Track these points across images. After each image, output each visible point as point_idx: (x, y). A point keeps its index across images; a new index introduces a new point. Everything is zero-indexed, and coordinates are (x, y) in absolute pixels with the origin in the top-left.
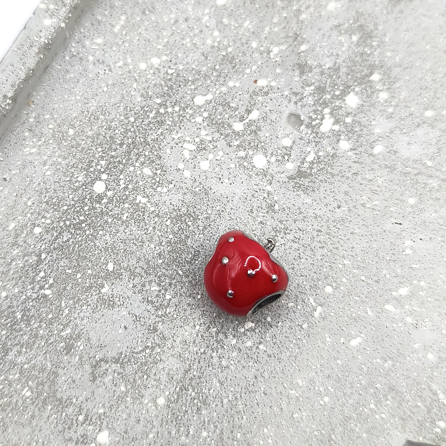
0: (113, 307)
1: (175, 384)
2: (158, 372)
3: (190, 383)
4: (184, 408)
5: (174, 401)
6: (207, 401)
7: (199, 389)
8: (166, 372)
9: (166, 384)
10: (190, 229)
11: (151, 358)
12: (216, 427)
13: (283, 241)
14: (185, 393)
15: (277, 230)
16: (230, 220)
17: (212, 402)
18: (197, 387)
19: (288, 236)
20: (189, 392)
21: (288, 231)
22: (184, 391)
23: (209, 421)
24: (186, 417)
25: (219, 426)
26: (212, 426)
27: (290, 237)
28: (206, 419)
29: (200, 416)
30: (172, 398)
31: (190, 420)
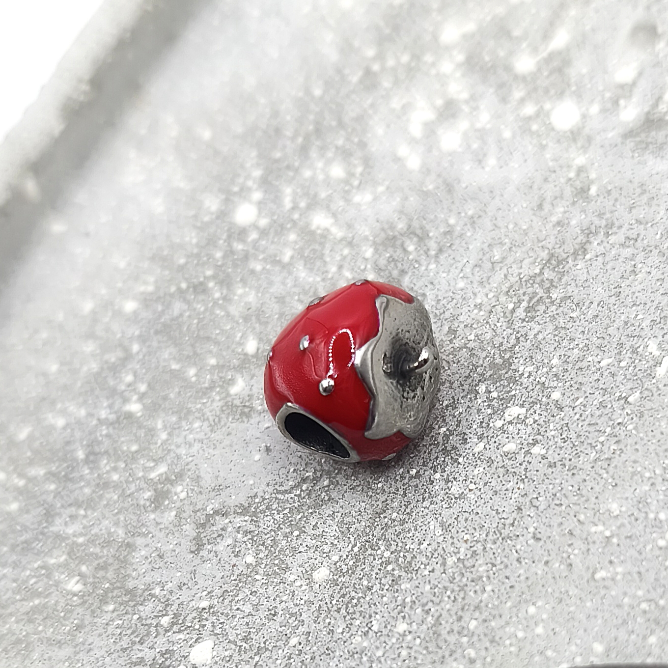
0: (248, 416)
1: (352, 539)
2: (322, 521)
3: (382, 535)
4: (365, 583)
5: (348, 572)
6: (413, 565)
7: (400, 544)
8: (336, 520)
9: (336, 542)
10: (411, 257)
11: (309, 498)
12: (428, 612)
13: (601, 249)
14: (370, 555)
15: (591, 233)
16: (494, 230)
17: (422, 566)
18: (395, 541)
19: (612, 239)
20: (379, 552)
21: (615, 229)
22: (369, 551)
23: (415, 602)
24: (368, 598)
25: (433, 610)
26: (419, 611)
27: (617, 238)
28: (408, 600)
29: (396, 595)
30: (343, 567)
31: (375, 604)
